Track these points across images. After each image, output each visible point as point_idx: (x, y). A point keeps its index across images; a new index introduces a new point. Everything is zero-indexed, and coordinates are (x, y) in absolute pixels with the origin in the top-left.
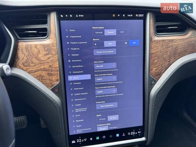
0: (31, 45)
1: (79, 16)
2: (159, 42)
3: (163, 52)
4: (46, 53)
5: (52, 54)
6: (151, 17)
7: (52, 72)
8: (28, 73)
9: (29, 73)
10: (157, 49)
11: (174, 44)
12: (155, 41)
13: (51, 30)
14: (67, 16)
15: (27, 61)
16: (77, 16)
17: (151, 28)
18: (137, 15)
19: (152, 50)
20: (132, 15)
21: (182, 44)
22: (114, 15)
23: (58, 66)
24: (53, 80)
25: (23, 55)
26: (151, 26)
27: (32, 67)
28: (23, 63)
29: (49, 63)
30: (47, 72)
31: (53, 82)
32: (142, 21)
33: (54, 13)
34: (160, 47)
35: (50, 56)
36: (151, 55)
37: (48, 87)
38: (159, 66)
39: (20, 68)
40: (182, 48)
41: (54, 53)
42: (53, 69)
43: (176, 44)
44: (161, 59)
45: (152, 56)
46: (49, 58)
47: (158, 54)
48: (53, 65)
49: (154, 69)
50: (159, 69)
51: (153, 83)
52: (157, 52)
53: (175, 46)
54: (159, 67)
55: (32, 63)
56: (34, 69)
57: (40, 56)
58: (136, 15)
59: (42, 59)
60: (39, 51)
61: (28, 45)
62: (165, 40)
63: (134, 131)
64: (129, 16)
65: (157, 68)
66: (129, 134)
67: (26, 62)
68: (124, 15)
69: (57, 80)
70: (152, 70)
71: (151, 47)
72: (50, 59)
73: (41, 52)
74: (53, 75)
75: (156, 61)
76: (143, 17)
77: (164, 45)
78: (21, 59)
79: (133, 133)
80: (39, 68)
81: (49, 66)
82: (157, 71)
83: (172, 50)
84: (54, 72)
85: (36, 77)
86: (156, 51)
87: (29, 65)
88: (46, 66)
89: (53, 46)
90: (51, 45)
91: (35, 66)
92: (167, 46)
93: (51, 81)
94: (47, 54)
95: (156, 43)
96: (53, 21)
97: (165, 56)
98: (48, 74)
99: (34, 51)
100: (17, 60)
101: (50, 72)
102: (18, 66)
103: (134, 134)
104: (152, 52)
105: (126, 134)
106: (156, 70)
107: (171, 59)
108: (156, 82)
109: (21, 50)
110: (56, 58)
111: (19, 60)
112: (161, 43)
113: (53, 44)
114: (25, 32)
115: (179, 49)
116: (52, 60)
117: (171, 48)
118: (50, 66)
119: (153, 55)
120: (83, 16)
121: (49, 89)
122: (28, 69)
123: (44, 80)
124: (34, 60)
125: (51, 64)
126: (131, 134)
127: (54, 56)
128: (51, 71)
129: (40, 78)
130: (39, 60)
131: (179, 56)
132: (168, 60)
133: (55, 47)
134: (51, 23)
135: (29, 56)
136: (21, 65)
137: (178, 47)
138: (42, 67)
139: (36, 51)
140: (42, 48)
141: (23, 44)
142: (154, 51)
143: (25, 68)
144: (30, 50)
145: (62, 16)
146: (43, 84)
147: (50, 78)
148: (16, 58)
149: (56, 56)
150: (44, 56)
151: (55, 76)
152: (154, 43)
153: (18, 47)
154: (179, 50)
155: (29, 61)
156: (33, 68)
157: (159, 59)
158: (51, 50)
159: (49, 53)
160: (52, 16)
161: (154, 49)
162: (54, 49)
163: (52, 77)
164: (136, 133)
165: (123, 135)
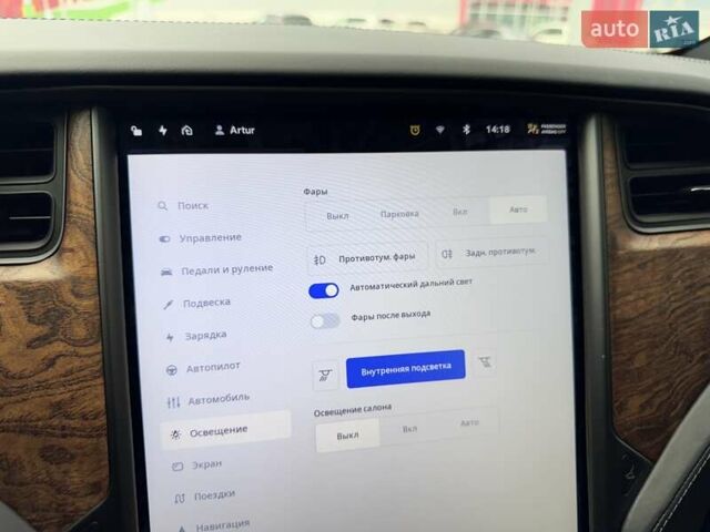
1: (233, 130)
2: (653, 260)
3: (673, 312)
4: (35, 330)
5: (68, 341)
6: (605, 138)
7: (68, 443)
10: (644, 298)
12: (634, 256)
13: (74, 208)
14: (163, 130)
16: (220, 132)
17: (610, 191)
18: (532, 128)
19: (618, 303)
20: (507, 129)
22: (415, 130)
23: (103, 408)
24: (72, 488)
26: (609, 181)
29: (49, 387)
30: (36, 443)
31: (70, 500)
32: (557, 158)
33: (87, 114)
34: (659, 288)
35: (58, 347)
36: (617, 329)
38: (657, 383)
41: (80, 331)
42: (72, 423)
44: (663, 349)
45: (622, 335)
46: (51, 363)
47: (650, 322)
48: (72, 398)
49: (635, 403)
50: (657, 401)
51: (630, 476)
52: (646, 313)
54: (656, 389)
58: (530, 126)
59: (15, 366)
62: (677, 250)
64: (494, 130)
65: (648, 395)
68: (467, 129)
69: (95, 488)
70: (622, 408)
71: (614, 289)
72: (60, 364)
73: (9, 326)
74: (73, 457)
75: (640, 361)
76: (562, 135)
77: (675, 275)
81: (52, 405)
82: (648, 412)
84: (78, 440)
86: (642, 311)
88: (36, 408)
89: (77, 295)
90: (67, 287)
92: (688, 283)
93: (59, 492)
94: (43, 340)
95: (639, 266)
97: (683, 330)
98: (48, 454)
101: (54, 441)
104: (618, 312)
106: (642, 407)
108: (644, 470)
110: (90, 362)
112: (663, 265)
113: (75, 281)
116: (71, 372)
118: (58, 406)
119: (627, 331)
120: (251, 131)
123: (21, 484)
125: (61, 395)
127: (82, 351)
128: (64, 436)
133: (88, 297)
134: (71, 172)
138: (12, 412)
140: (16, 306)
142: (628, 312)
145: (138, 132)
147: (57, 477)
149: (90, 350)
150: (23, 348)
151: (81, 462)
152: (628, 266)
157: (656, 352)
158: (62, 315)
159: (53, 335)
160: (80, 129)
161: (631, 298)
162: (81, 309)
163: (64, 467)
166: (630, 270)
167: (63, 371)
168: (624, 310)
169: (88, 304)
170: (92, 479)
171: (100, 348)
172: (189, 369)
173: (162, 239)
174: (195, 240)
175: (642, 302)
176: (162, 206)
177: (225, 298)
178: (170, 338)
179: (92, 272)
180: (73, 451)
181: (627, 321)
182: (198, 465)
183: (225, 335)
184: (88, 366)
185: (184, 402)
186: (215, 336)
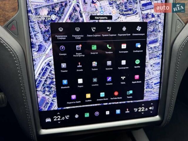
24: (7, 10)
31: (7, 13)
51: (178, 27)
63: (143, 106)
66: (136, 110)
69: (14, 10)
79: (142, 109)
93: (3, 11)
103: (142, 110)
105: (132, 110)
121: (1, 25)
126: (138, 110)
147: (2, 6)
151: (9, 1)
163: (4, 2)
164: (147, 109)
165: (126, 112)
170: (13, 7)
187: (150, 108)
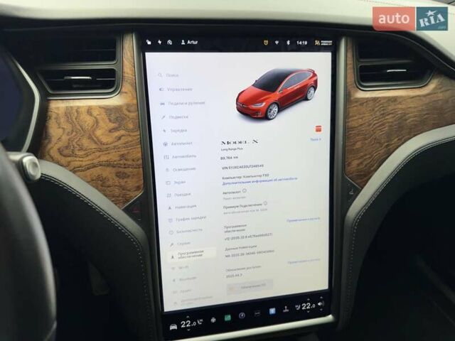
0: (79, 107)
1: (189, 42)
2: (366, 102)
3: (374, 125)
4: (112, 125)
5: (126, 130)
6: (348, 47)
7: (126, 170)
8: (70, 171)
9: (74, 171)
10: (361, 118)
11: (400, 106)
12: (357, 100)
13: (126, 75)
14: (160, 42)
15: (69, 143)
16: (183, 43)
17: (349, 71)
18: (317, 43)
19: (350, 120)
20: (306, 43)
21: (415, 108)
22: (266, 42)
23: (141, 157)
24: (128, 188)
25: (61, 130)
26: (349, 67)
27: (81, 159)
28: (59, 149)
29: (119, 148)
30: (114, 170)
31: (128, 193)
32: (327, 56)
33: (131, 35)
34: (369, 115)
35: (122, 132)
36: (349, 131)
37: (116, 204)
38: (365, 155)
39: (53, 160)
40: (415, 116)
41: (131, 126)
42: (129, 163)
43: (404, 106)
44: (369, 141)
45: (351, 134)
46: (120, 138)
47: (364, 129)
48: (128, 153)
49: (355, 163)
50: (365, 163)
51: (351, 193)
52: (362, 125)
53: (400, 112)
54: (365, 158)
55: (81, 149)
56: (84, 164)
57: (99, 133)
58: (316, 41)
59: (104, 140)
60: (97, 122)
61: (71, 107)
62: (378, 98)
63: (309, 302)
64: (300, 43)
65: (361, 160)
66: (298, 307)
67: (67, 147)
68: (288, 43)
69: (138, 188)
70: (349, 165)
71: (349, 114)
72: (122, 141)
73: (101, 123)
74: (129, 176)
75: (358, 145)
76: (331, 45)
77: (376, 109)
78: (54, 140)
79: (307, 306)
80: (96, 161)
81: (120, 156)
82: (361, 167)
83: (395, 121)
84: (131, 170)
85: (89, 180)
86: (360, 124)
87: (73, 155)
88: (114, 156)
89: (129, 111)
90: (125, 107)
91: (87, 155)
92: (382, 112)
93: (123, 190)
94: (115, 129)
95: (360, 105)
96: (129, 54)
97: (378, 133)
98: (118, 175)
99: (85, 122)
100: (46, 141)
101: (121, 169)
102: (47, 157)
103: (308, 308)
104: (350, 124)
105: (292, 308)
106: (358, 165)
107: (392, 140)
108: (357, 192)
109: (56, 118)
110: (135, 138)
111: (50, 142)
112: (371, 104)
113: (128, 105)
114: (66, 78)
115: (410, 117)
116: (127, 142)
117: (391, 116)
118: (122, 156)
119: (353, 132)
120: (197, 42)
121: (119, 207)
122: (72, 163)
123: (108, 187)
124: (86, 142)
125: (124, 151)
126: (302, 307)
127: (131, 134)
128: (125, 168)
129: (99, 183)
130: (96, 143)
131: (409, 133)
132: (386, 144)
133: (135, 112)
134: (124, 59)
135: (74, 133)
136: (54, 152)
137: (408, 114)
138: (104, 158)
139: (88, 121)
140: (104, 116)
141: (59, 106)
143: (63, 160)
144: (76, 119)
145: (149, 43)
146: (106, 196)
147: (123, 184)
148: (44, 136)
149: (135, 134)
150: (107, 132)
151: (132, 178)
152: (356, 104)
153: (50, 113)
154: (408, 121)
155: (74, 143)
156: (82, 161)
157: (367, 142)
158: (123, 119)
159: (120, 127)
160: (128, 42)
161: (355, 118)
162: (131, 117)
163: (125, 180)
164: (314, 306)
165: (284, 311)
166: (356, 106)
167: (124, 142)
168: (353, 123)
169: (133, 115)
170: (137, 185)
171: (139, 133)
172: (172, 144)
173: (160, 89)
174: (173, 90)
175: (360, 120)
176: (160, 75)
177: (186, 115)
178: (164, 131)
179: (135, 101)
180: (129, 174)
181: (353, 128)
182: (176, 182)
183: (186, 131)
184: (134, 140)
185: (170, 157)
186: (182, 131)
187: (319, 304)
